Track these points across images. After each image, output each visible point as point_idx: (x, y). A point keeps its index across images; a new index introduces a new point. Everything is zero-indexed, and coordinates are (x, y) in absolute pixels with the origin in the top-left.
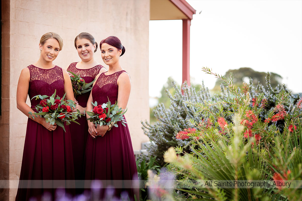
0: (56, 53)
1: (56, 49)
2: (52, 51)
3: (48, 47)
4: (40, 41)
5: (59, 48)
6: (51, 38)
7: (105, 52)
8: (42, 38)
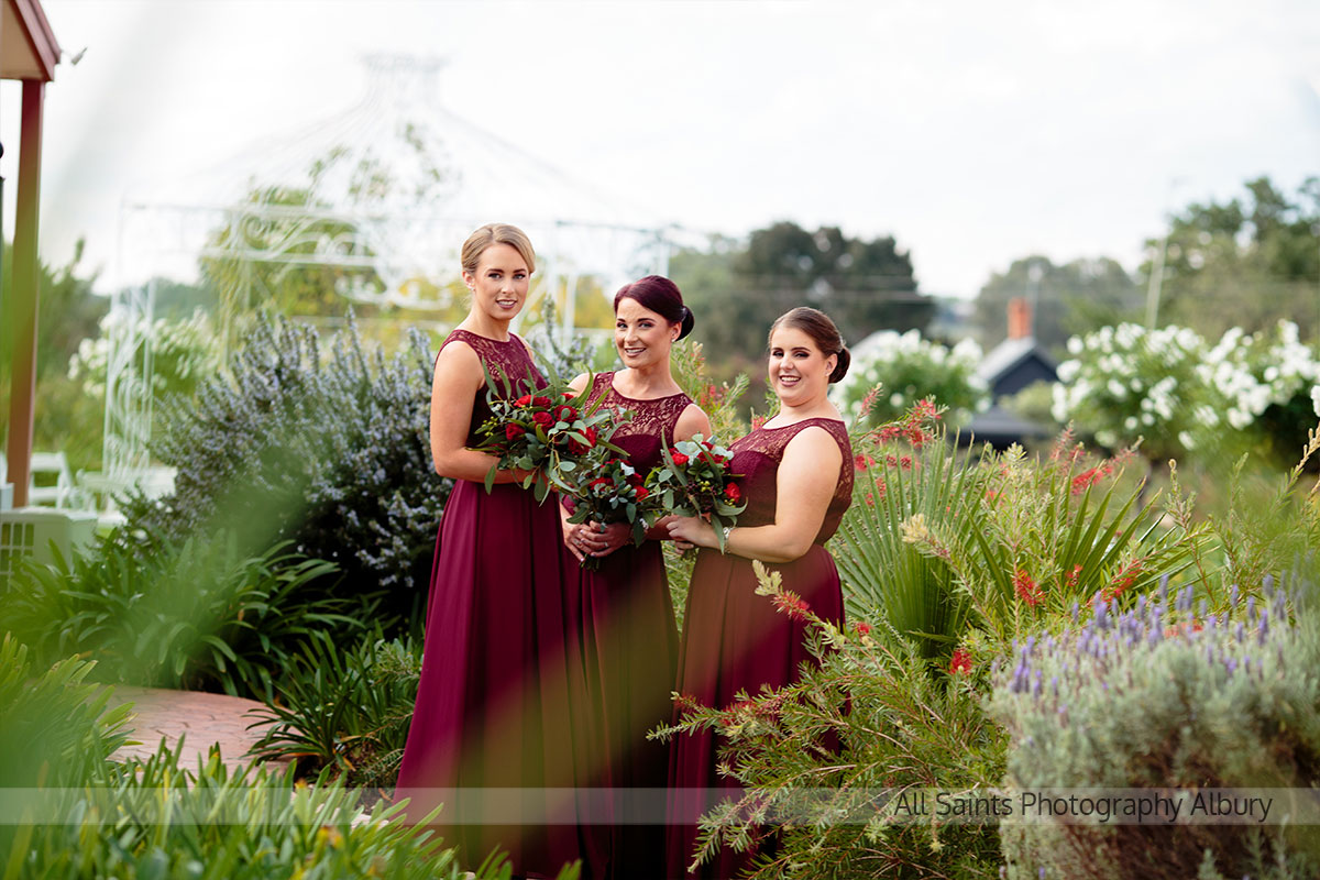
0: (519, 285)
1: (518, 275)
2: (507, 285)
3: (491, 275)
4: (463, 263)
5: (526, 268)
6: (491, 245)
7: (626, 326)
8: (463, 254)
